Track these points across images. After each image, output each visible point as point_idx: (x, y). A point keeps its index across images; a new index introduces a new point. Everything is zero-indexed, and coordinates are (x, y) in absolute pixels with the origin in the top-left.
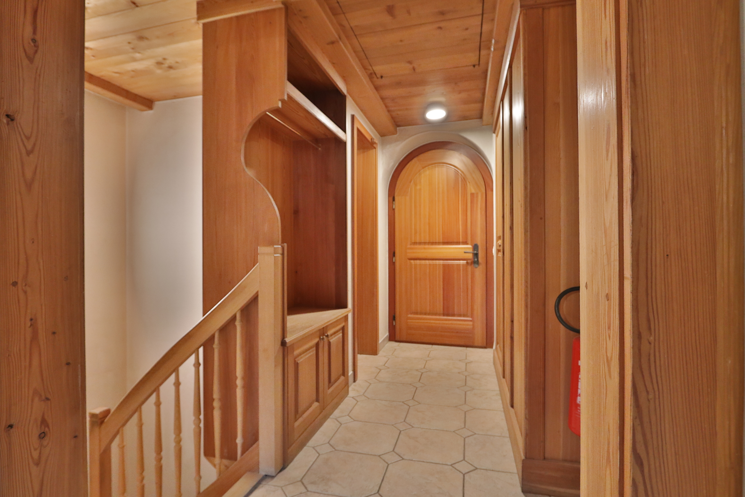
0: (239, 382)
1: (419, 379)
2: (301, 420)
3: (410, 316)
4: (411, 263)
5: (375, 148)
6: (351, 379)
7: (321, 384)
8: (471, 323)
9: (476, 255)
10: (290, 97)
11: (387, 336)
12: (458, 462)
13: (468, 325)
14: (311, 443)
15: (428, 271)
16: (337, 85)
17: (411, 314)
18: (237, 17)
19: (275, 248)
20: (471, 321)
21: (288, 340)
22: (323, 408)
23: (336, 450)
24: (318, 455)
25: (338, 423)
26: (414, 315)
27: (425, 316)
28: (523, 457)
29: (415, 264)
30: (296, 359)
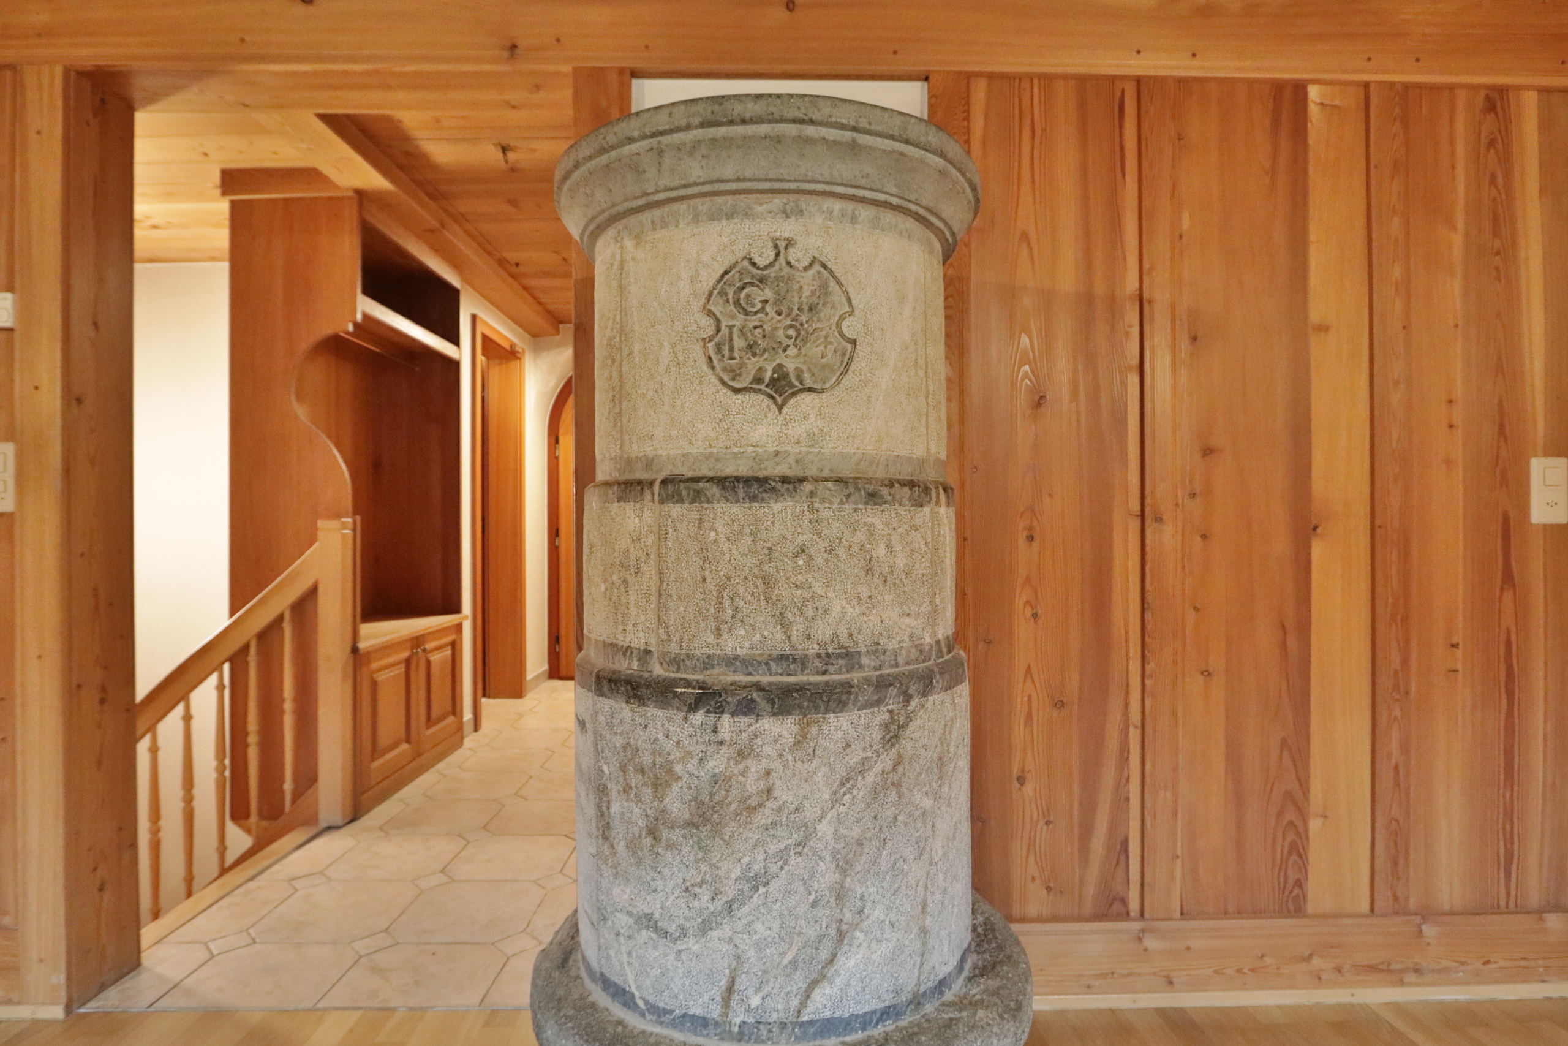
0: (288, 706)
2: (381, 761)
5: (519, 359)
6: (468, 727)
7: (413, 722)
10: (366, 316)
11: (545, 671)
16: (443, 278)
18: (286, 200)
19: (344, 523)
21: (362, 645)
22: (417, 754)
30: (374, 676)
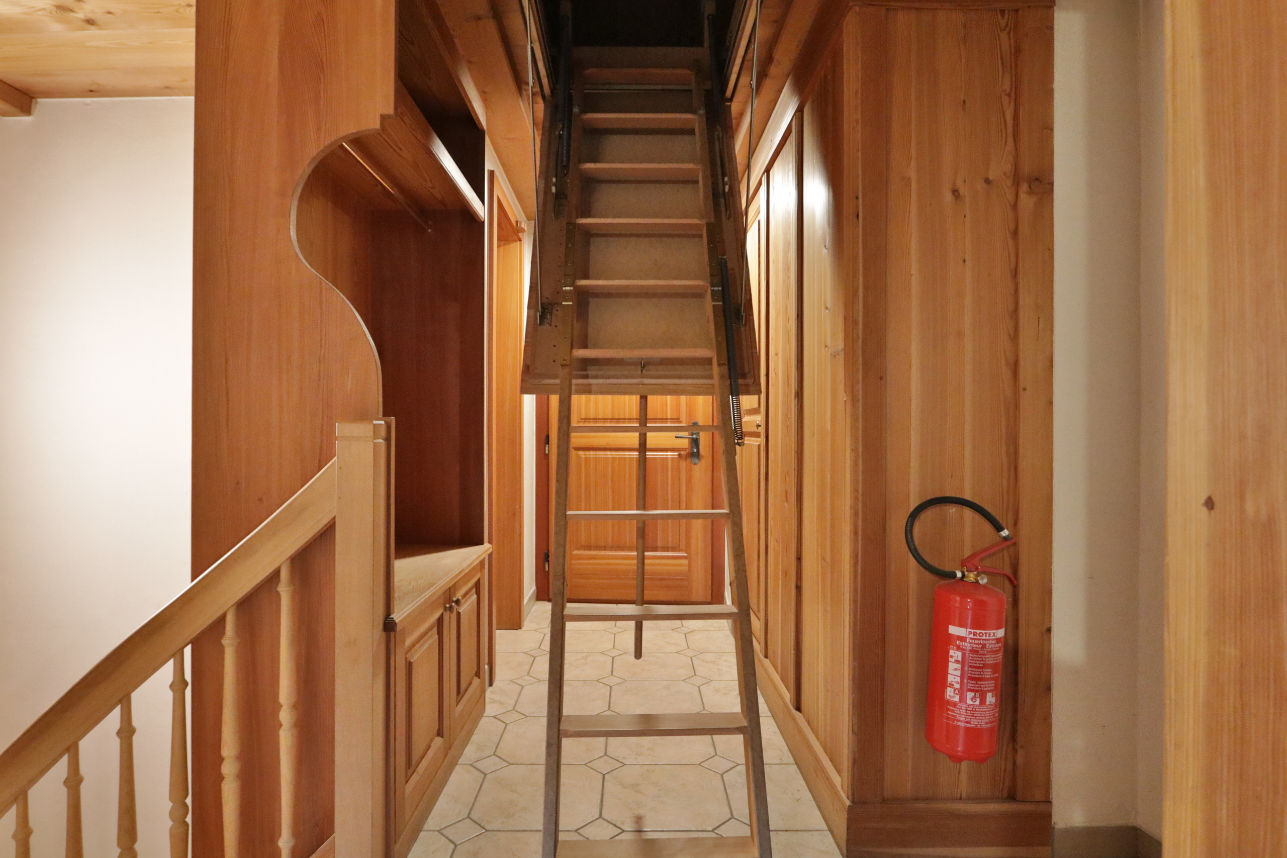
0: (286, 716)
1: (610, 670)
2: (415, 778)
3: (575, 552)
4: (578, 457)
5: (520, 240)
6: (486, 681)
8: (685, 562)
9: (695, 442)
11: (534, 591)
12: (724, 823)
13: (681, 565)
14: (431, 822)
15: (610, 469)
16: (473, 107)
17: (578, 549)
19: (372, 427)
20: (685, 558)
21: (397, 617)
22: (448, 748)
23: (487, 831)
24: (452, 846)
25: (477, 772)
26: (584, 550)
27: (603, 553)
28: (848, 803)
29: (586, 458)
30: (408, 656)
